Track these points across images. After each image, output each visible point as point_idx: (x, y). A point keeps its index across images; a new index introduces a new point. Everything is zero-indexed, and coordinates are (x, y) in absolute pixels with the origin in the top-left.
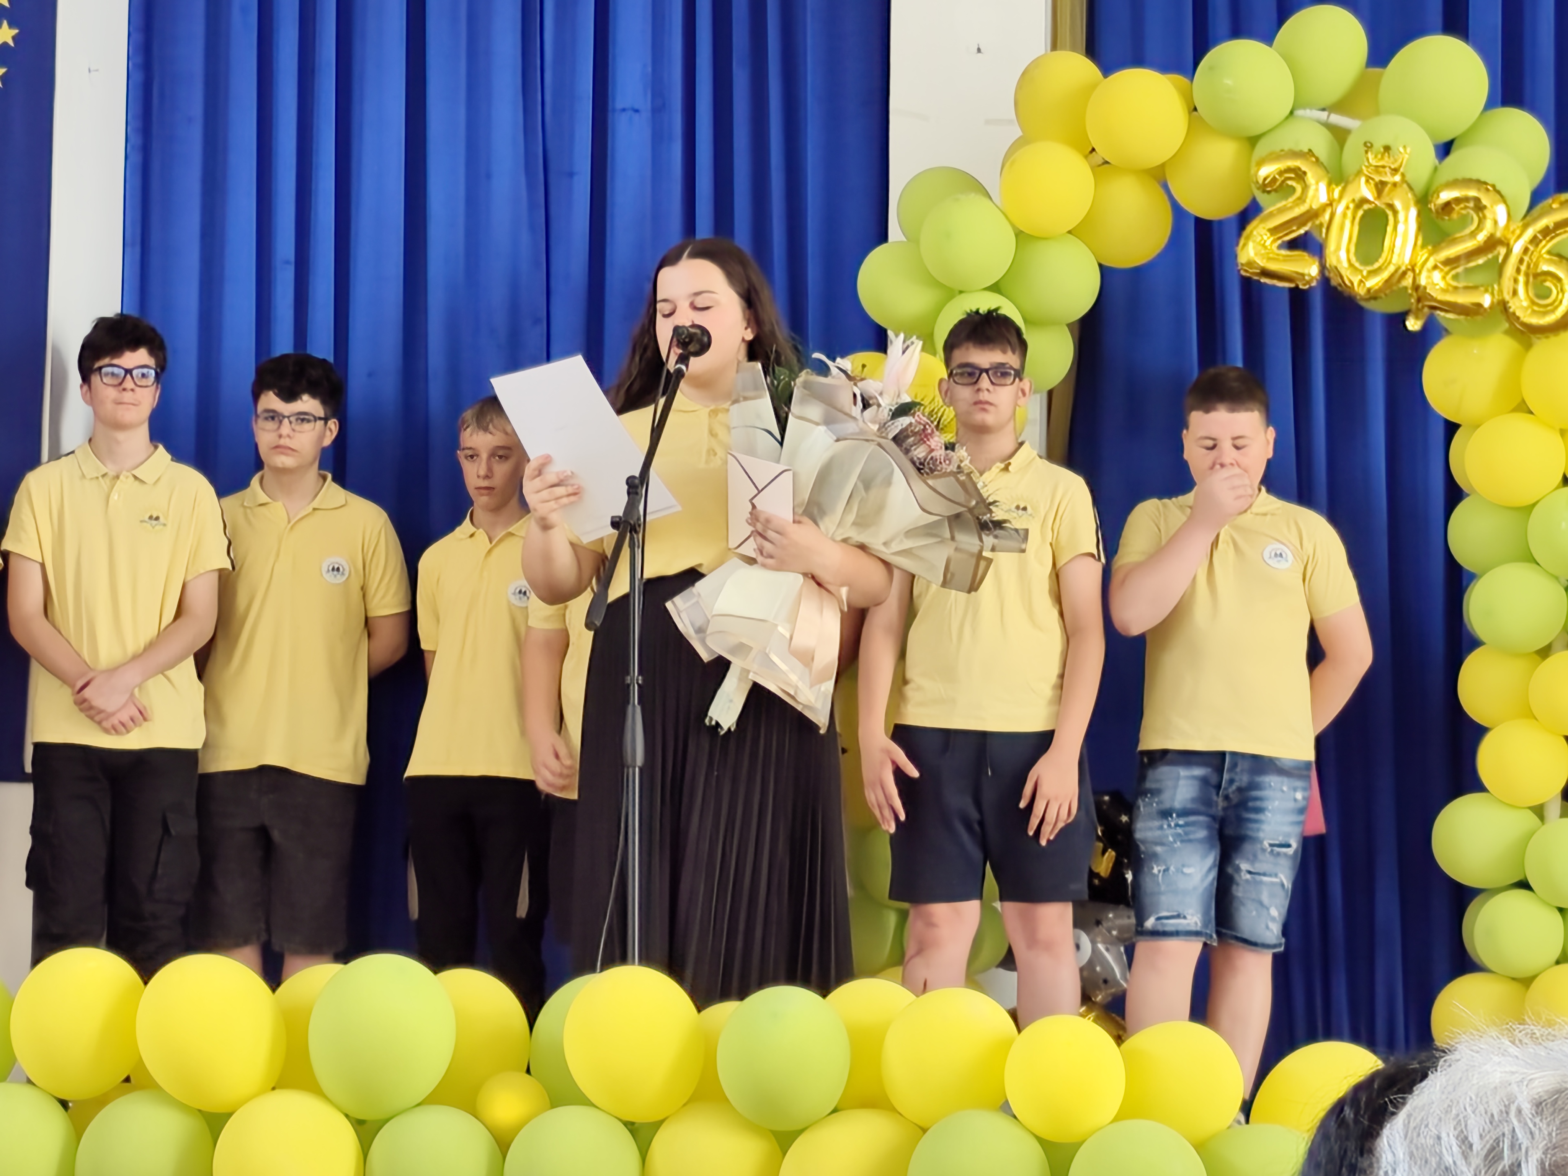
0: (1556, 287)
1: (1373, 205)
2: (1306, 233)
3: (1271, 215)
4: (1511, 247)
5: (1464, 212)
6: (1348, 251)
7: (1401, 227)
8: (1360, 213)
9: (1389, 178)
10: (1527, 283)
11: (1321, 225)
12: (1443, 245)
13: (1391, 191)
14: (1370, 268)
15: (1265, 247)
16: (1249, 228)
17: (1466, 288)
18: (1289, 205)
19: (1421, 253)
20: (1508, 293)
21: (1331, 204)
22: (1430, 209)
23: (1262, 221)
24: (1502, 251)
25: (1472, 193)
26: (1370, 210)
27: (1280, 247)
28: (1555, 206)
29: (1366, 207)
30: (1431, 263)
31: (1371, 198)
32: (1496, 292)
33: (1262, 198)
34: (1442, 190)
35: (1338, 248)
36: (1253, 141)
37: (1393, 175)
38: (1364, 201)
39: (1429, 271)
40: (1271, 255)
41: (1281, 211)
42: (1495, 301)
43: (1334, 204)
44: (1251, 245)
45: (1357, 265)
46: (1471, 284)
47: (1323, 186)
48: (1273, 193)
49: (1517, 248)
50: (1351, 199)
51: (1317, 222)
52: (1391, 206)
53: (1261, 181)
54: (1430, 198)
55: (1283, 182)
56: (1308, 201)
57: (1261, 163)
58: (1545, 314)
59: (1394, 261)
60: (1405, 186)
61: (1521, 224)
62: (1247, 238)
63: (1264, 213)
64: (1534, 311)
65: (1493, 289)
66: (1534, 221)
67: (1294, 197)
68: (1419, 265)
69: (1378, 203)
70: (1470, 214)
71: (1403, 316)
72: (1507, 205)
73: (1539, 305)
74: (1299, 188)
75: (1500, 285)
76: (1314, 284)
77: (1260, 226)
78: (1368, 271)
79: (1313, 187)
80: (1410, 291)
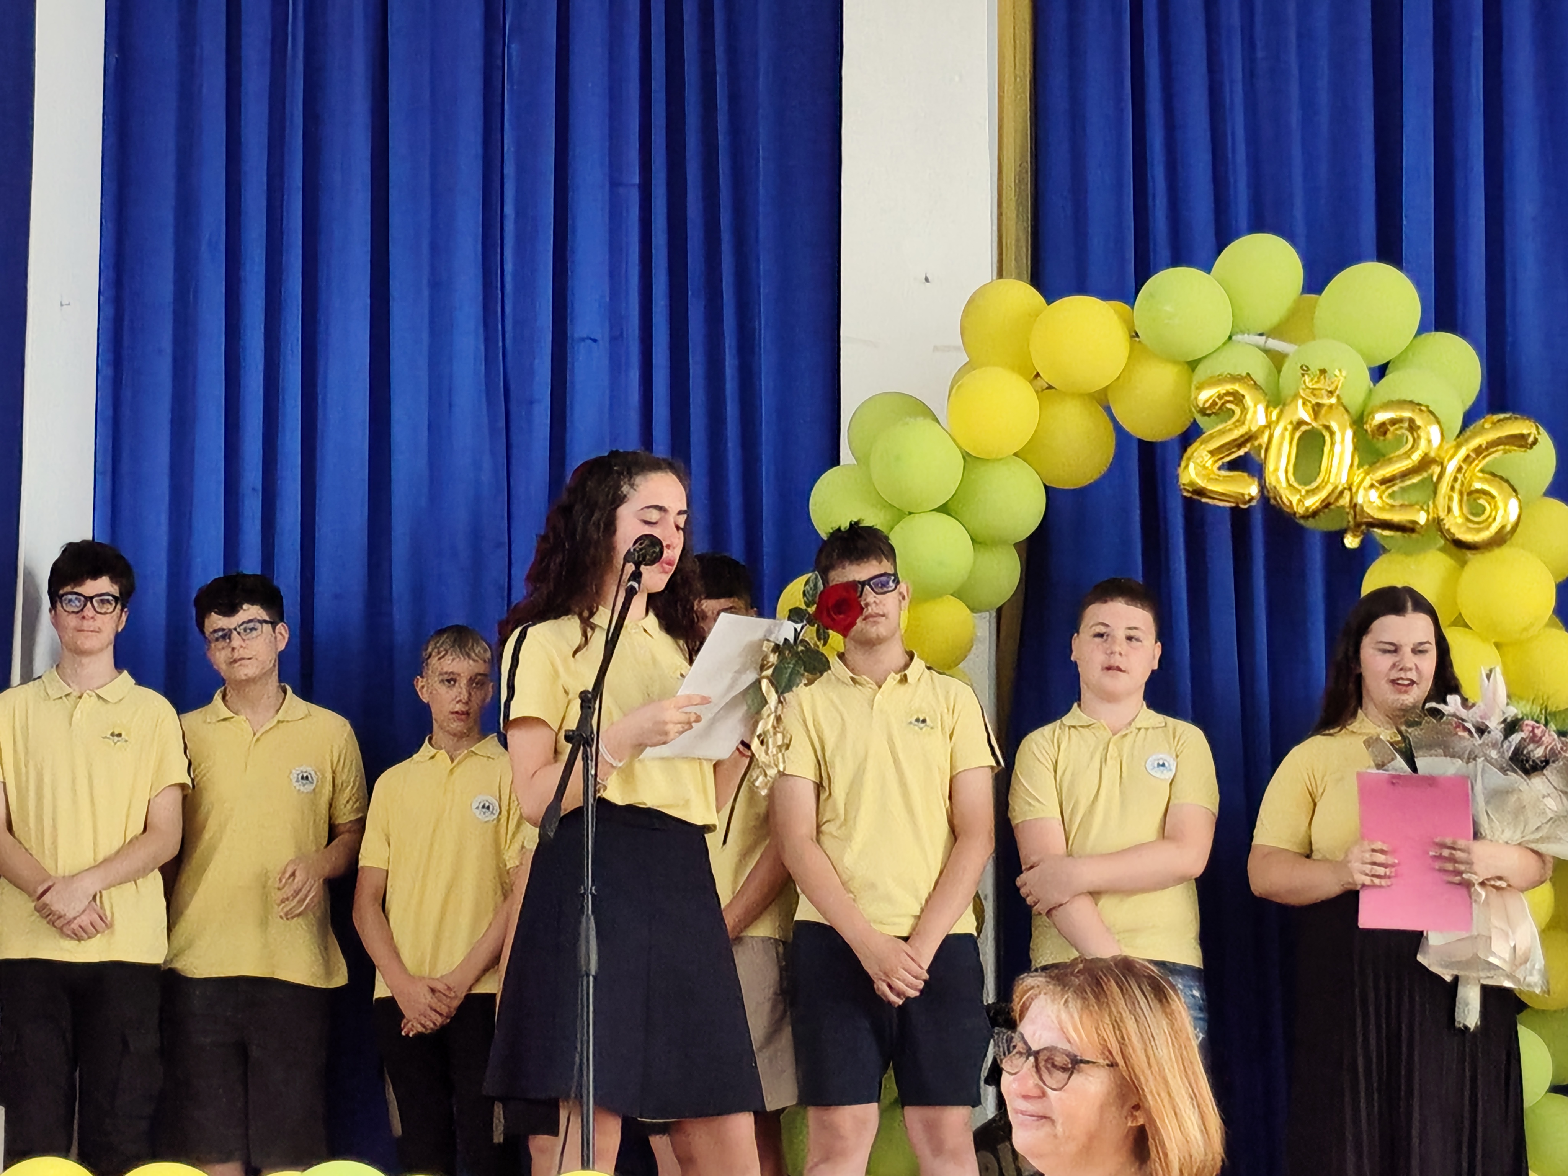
0: (1490, 505)
1: (1310, 427)
2: (1245, 453)
3: (1212, 437)
4: (1445, 466)
5: (1399, 432)
6: (1287, 472)
7: (1337, 448)
8: (1298, 434)
9: (1326, 401)
10: (1461, 500)
11: (1260, 446)
12: (1380, 464)
13: (1328, 413)
14: (1309, 488)
15: (1205, 467)
16: (1190, 450)
17: (1402, 506)
18: (1229, 427)
19: (1358, 473)
20: (1443, 511)
21: (1270, 426)
22: (1366, 430)
23: (1201, 444)
24: (1437, 469)
25: (1407, 414)
26: (1307, 430)
27: (1220, 468)
28: (1487, 426)
29: (1304, 428)
30: (1367, 482)
31: (1308, 420)
32: (1431, 511)
33: (1202, 421)
34: (1378, 412)
35: (1276, 469)
36: (1193, 365)
37: (1329, 397)
38: (1302, 422)
39: (1365, 490)
40: (1211, 476)
41: (1222, 433)
42: (1431, 518)
43: (1273, 426)
44: (1191, 465)
45: (1296, 485)
46: (1407, 503)
47: (1261, 408)
48: (1213, 416)
49: (1451, 467)
50: (1289, 421)
51: (1256, 443)
52: (1327, 428)
53: (1201, 405)
54: (1366, 419)
55: (1223, 405)
56: (1247, 423)
57: (1200, 388)
58: (1480, 530)
59: (1332, 479)
60: (1341, 407)
61: (1453, 444)
62: (1189, 459)
63: (1204, 436)
64: (1468, 528)
65: (1428, 507)
66: (1467, 440)
67: (1234, 419)
68: (1356, 484)
69: (1315, 424)
70: (1403, 433)
71: (1341, 534)
72: (1441, 426)
73: (1473, 522)
74: (1238, 411)
75: (1434, 503)
76: (1254, 503)
77: (1203, 446)
78: (1307, 491)
79: (1252, 410)
80: (1348, 510)
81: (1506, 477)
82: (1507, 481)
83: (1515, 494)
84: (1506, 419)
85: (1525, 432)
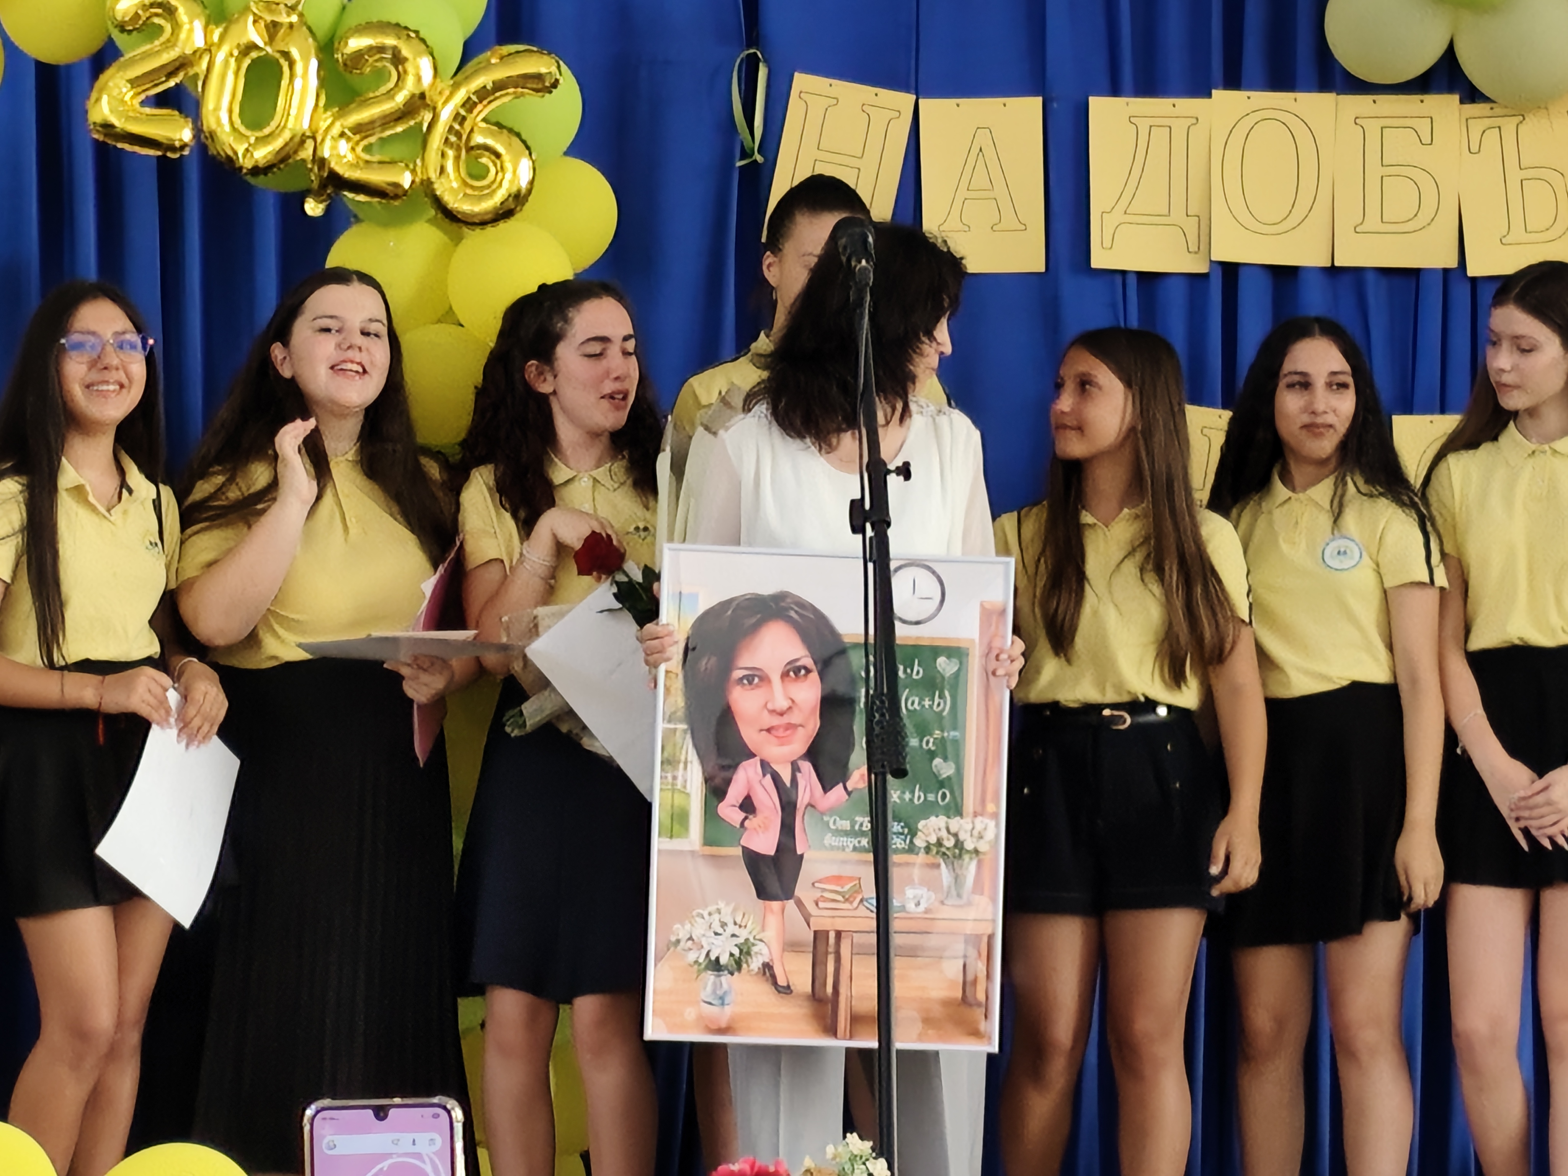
0: (495, 165)
1: (263, 53)
2: (177, 84)
3: (133, 61)
4: (437, 110)
5: (379, 64)
6: (230, 112)
7: (298, 83)
8: (247, 62)
9: (284, 19)
10: (457, 158)
11: (196, 76)
12: (353, 106)
13: (287, 35)
14: (260, 134)
15: (123, 102)
16: (103, 78)
17: (380, 162)
18: (157, 49)
19: (324, 116)
20: (435, 171)
21: (210, 51)
22: (337, 60)
23: (119, 70)
24: (428, 116)
25: (390, 41)
26: (259, 58)
27: (143, 103)
28: (493, 61)
29: (254, 55)
30: (336, 130)
31: (261, 44)
32: (419, 170)
33: (120, 40)
34: (352, 36)
35: (217, 109)
37: (289, 15)
38: (253, 46)
39: (333, 138)
40: (131, 114)
41: (146, 56)
42: (417, 180)
43: (213, 49)
44: (105, 98)
45: (242, 129)
46: (387, 160)
47: (198, 25)
48: (135, 33)
49: (446, 114)
50: (235, 44)
51: (191, 72)
52: (286, 55)
53: (119, 18)
54: (336, 45)
55: (148, 18)
56: (180, 44)
58: (481, 198)
59: (290, 125)
60: (304, 28)
61: (452, 82)
62: (101, 91)
63: (122, 59)
64: (465, 195)
65: (415, 165)
66: (467, 79)
67: (162, 39)
68: (321, 132)
69: (269, 49)
70: (385, 66)
71: (300, 198)
72: (434, 58)
73: (472, 187)
74: (168, 28)
75: (423, 159)
76: (186, 152)
77: (121, 73)
78: (257, 138)
79: (186, 27)
80: (310, 166)
81: (516, 130)
82: (518, 135)
83: (527, 152)
84: (518, 52)
85: (543, 70)
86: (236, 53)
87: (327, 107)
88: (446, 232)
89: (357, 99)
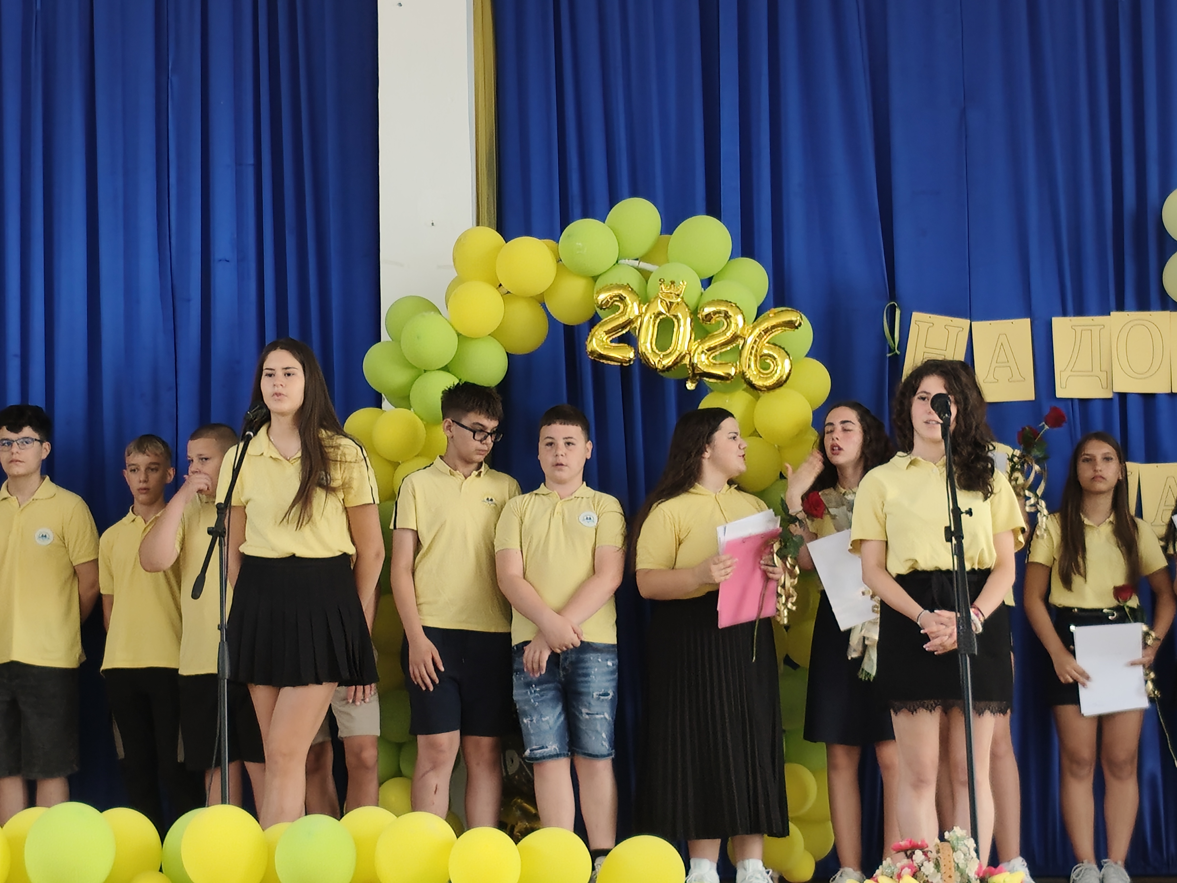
0: (773, 362)
1: (665, 316)
2: (626, 333)
3: (606, 323)
4: (746, 340)
5: (718, 319)
6: (651, 343)
7: (682, 329)
8: (658, 320)
9: (675, 300)
10: (756, 361)
11: (636, 327)
12: (707, 339)
13: (676, 307)
14: (664, 353)
15: (603, 341)
16: (593, 330)
17: (721, 364)
18: (616, 317)
19: (694, 344)
20: (745, 367)
21: (641, 316)
22: (699, 318)
23: (600, 327)
24: (741, 342)
25: (723, 308)
26: (663, 318)
27: (611, 342)
28: (771, 315)
29: (661, 317)
30: (700, 350)
31: (664, 312)
32: (738, 367)
33: (600, 312)
34: (706, 307)
35: (645, 342)
36: (595, 279)
37: (677, 299)
38: (660, 313)
39: (698, 354)
40: (606, 346)
41: (612, 320)
42: (738, 371)
43: (643, 315)
44: (594, 340)
45: (657, 351)
46: (724, 362)
47: (636, 305)
48: (607, 310)
49: (750, 340)
50: (653, 312)
51: (633, 326)
52: (676, 317)
53: (600, 303)
54: (699, 311)
55: (612, 303)
56: (627, 314)
57: (599, 293)
58: (767, 379)
59: (678, 349)
60: (684, 304)
61: (752, 326)
62: (592, 336)
63: (602, 321)
64: (760, 377)
65: (736, 364)
66: (760, 324)
67: (620, 311)
68: (693, 351)
69: (667, 314)
70: (722, 320)
71: (684, 382)
72: (743, 316)
73: (763, 374)
74: (622, 306)
75: (740, 362)
76: (632, 363)
77: (600, 329)
78: (663, 355)
79: (630, 306)
80: (688, 366)
81: (782, 347)
82: (783, 349)
83: (788, 357)
84: (782, 311)
85: (794, 319)
86: (653, 317)
87: (695, 340)
88: (751, 395)
89: (710, 335)
